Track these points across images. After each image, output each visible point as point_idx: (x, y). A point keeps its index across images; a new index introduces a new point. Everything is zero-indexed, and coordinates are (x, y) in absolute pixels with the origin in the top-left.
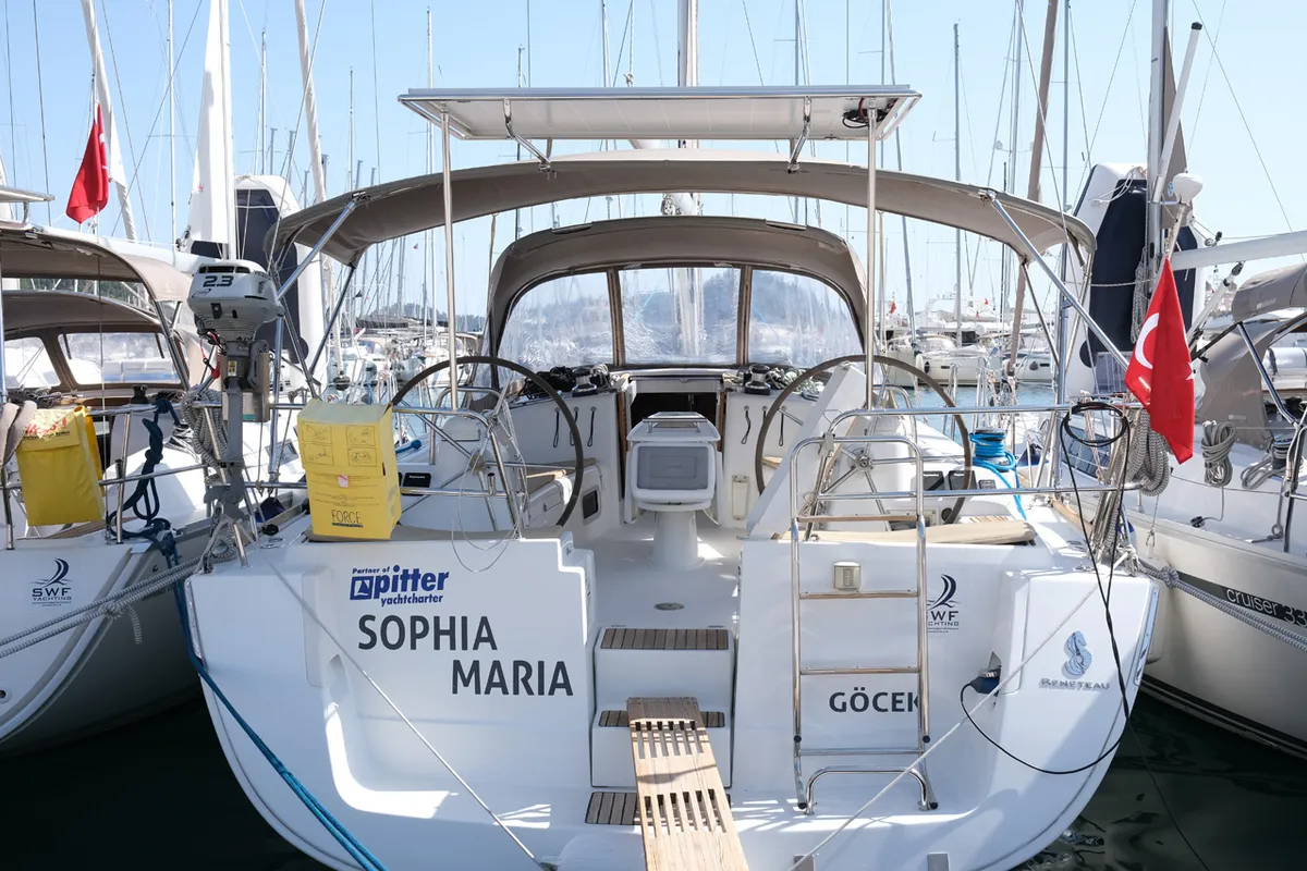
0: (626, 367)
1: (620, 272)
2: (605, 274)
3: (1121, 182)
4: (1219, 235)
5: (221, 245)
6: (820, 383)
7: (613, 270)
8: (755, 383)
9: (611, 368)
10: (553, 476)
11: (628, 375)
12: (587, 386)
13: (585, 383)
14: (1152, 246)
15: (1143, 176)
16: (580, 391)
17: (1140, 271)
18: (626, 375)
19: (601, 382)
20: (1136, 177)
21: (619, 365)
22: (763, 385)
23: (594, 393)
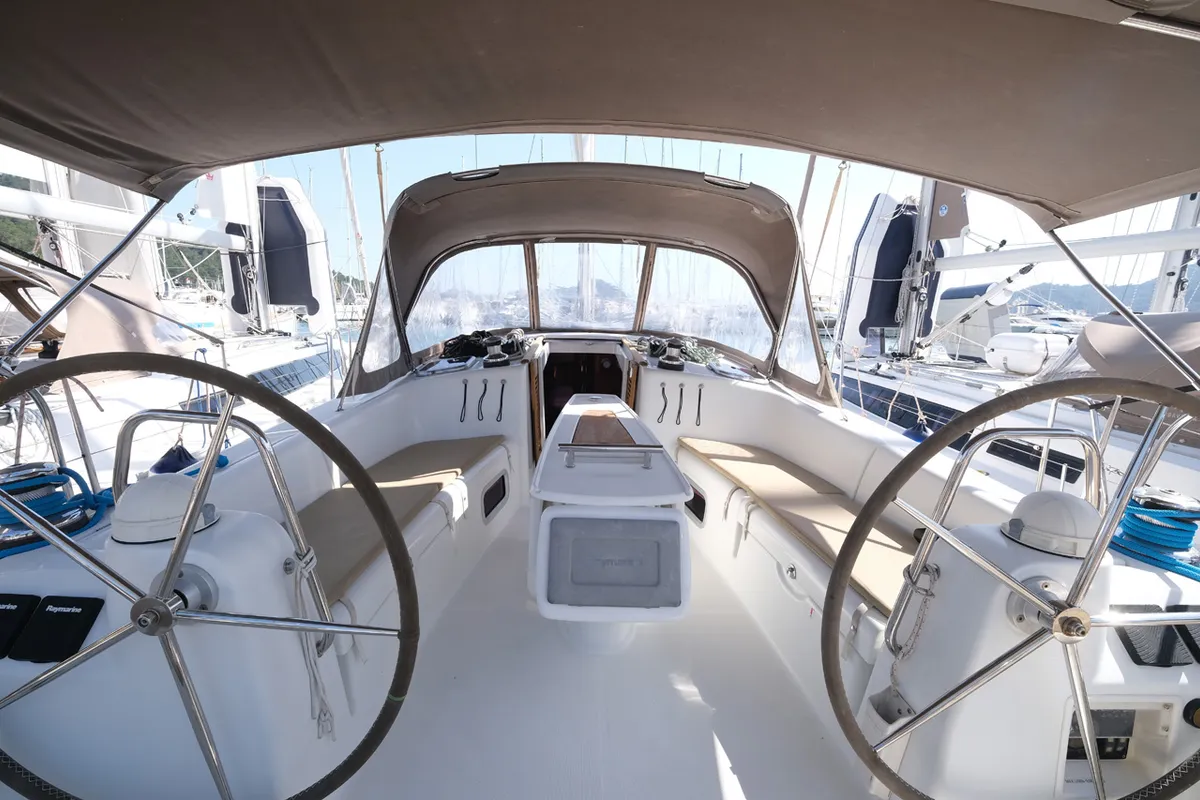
0: (541, 330)
1: (536, 245)
2: (521, 246)
3: (899, 206)
4: (1004, 243)
5: (244, 226)
6: (721, 355)
7: (529, 242)
8: (670, 358)
9: (527, 331)
10: (440, 485)
11: (542, 338)
12: (499, 356)
13: (496, 352)
14: (920, 253)
15: (913, 201)
16: (491, 361)
17: (907, 271)
18: (541, 337)
19: (513, 349)
20: (909, 203)
21: (535, 328)
22: (677, 360)
23: (506, 363)
